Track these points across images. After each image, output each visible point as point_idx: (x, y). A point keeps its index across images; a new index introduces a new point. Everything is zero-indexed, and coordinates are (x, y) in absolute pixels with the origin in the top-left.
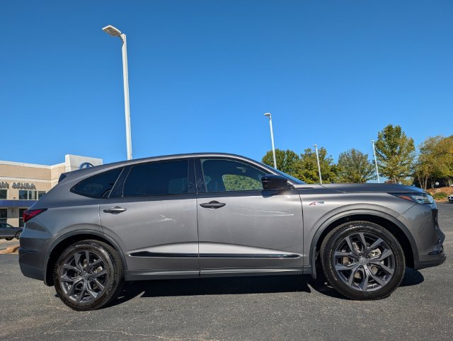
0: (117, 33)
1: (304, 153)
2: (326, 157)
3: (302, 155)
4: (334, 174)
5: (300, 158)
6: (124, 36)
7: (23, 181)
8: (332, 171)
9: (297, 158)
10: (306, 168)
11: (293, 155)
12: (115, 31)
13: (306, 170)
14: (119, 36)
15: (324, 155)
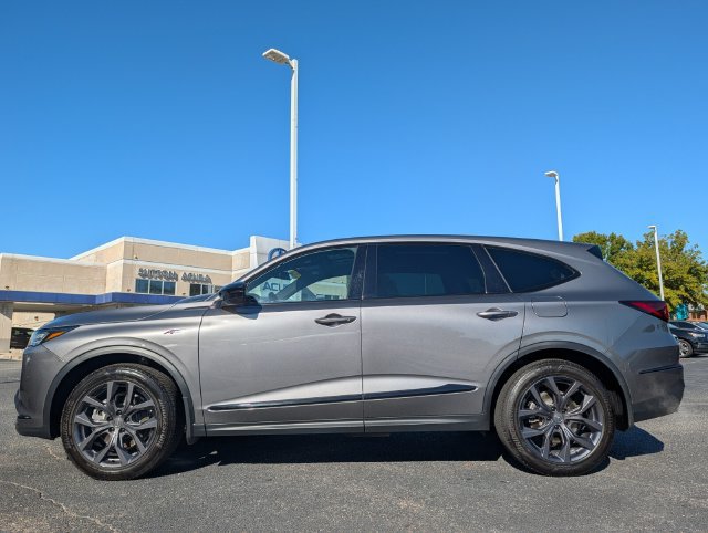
0: (283, 59)
1: (643, 240)
2: (687, 248)
3: (639, 244)
4: (694, 279)
5: (636, 247)
6: (294, 63)
7: (197, 271)
8: (689, 272)
9: (630, 247)
10: (640, 267)
11: (621, 243)
12: (281, 56)
13: (638, 271)
14: (287, 63)
15: (682, 245)
